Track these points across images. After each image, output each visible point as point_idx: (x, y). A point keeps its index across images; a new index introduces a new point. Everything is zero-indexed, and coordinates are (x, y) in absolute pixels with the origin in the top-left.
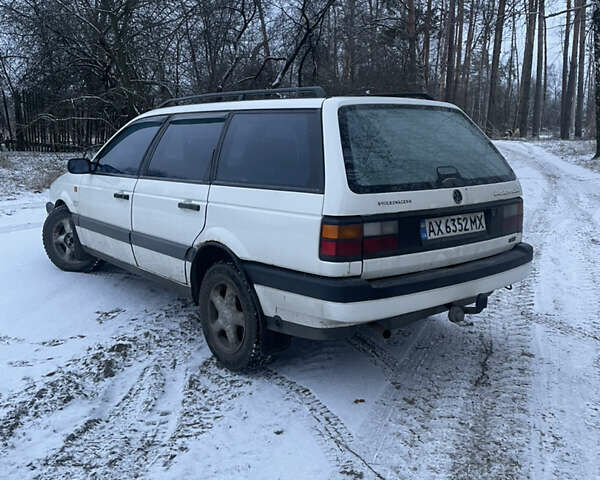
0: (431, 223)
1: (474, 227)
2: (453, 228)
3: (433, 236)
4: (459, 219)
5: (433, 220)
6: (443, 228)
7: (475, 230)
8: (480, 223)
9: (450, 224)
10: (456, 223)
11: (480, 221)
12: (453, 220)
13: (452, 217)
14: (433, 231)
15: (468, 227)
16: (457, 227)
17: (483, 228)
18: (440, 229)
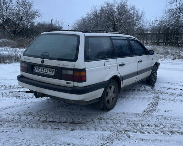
0: (37, 68)
1: (50, 73)
2: (43, 71)
3: (36, 71)
4: (45, 69)
5: (38, 67)
6: (40, 70)
7: (50, 74)
8: (53, 73)
9: (42, 69)
10: (44, 70)
11: (53, 72)
12: (44, 69)
13: (44, 68)
14: (37, 70)
15: (48, 72)
16: (44, 71)
17: (53, 74)
18: (39, 70)
